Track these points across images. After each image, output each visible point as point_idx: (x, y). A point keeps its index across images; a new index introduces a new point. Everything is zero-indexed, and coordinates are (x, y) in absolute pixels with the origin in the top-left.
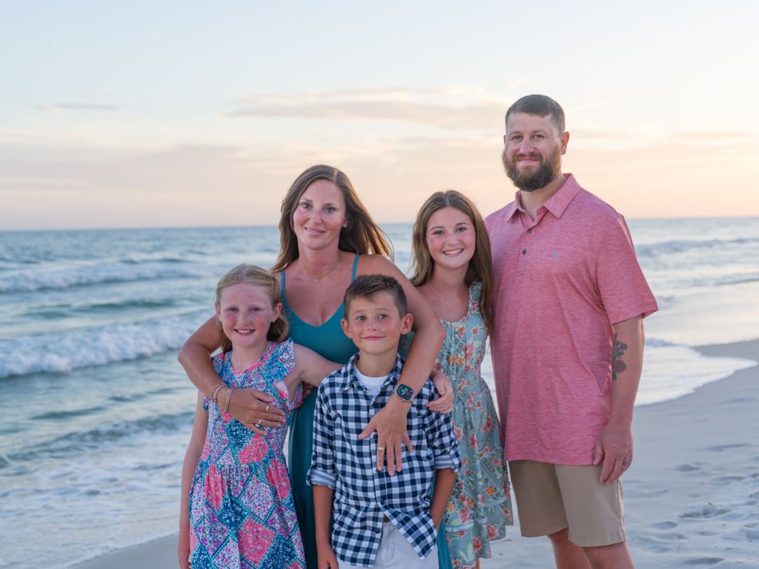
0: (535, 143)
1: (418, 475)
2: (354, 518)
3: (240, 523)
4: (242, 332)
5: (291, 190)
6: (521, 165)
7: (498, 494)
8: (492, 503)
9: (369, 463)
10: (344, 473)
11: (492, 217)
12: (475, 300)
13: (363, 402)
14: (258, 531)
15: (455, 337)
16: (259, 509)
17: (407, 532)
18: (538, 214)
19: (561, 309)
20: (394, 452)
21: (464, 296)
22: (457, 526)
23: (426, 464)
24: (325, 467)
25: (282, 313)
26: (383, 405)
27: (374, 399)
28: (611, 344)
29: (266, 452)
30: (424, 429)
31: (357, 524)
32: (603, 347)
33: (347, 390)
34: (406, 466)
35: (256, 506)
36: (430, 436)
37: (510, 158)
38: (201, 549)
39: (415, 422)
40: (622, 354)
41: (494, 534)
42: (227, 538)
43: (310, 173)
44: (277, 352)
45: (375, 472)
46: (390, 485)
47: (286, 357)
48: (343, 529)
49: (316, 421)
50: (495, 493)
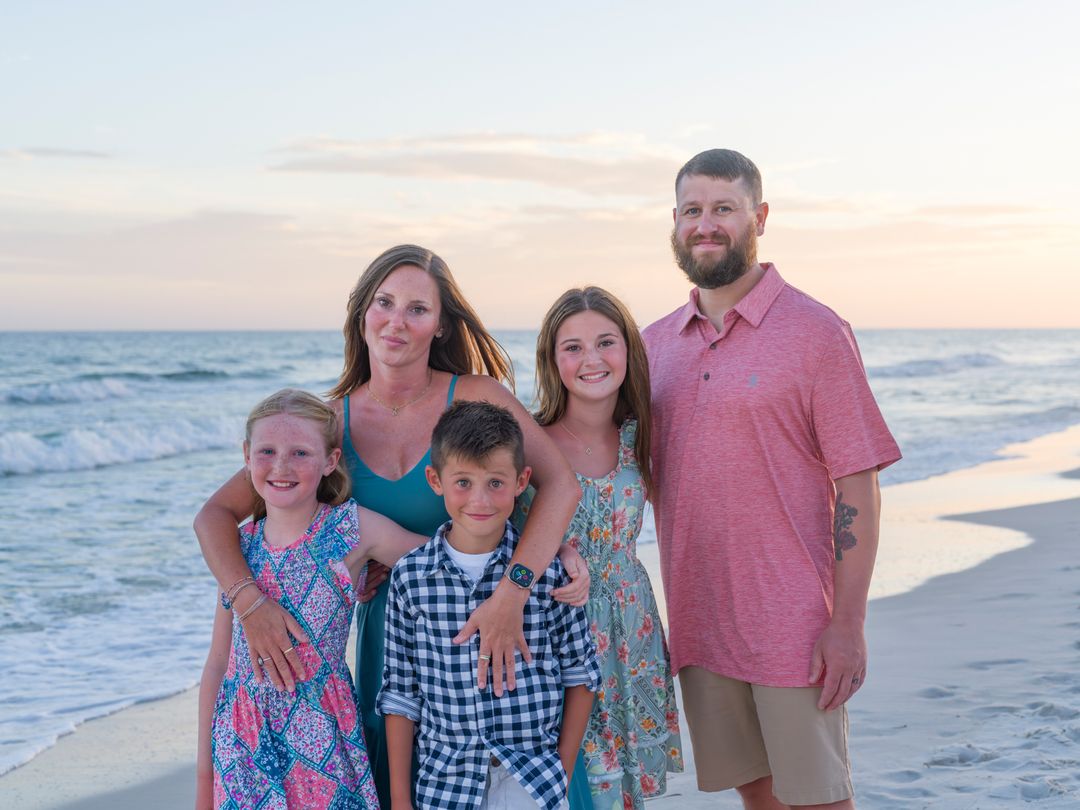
0: (719, 218)
1: (539, 697)
2: (448, 761)
3: (285, 769)
4: (279, 484)
5: (363, 278)
6: (698, 251)
7: (659, 729)
8: (649, 742)
9: (469, 679)
10: (432, 697)
11: (654, 329)
12: (628, 446)
13: (459, 591)
14: (311, 782)
15: (599, 501)
16: (312, 749)
17: (525, 778)
18: (726, 322)
19: (765, 459)
20: (504, 663)
21: (613, 440)
22: (598, 776)
23: (551, 680)
24: (401, 688)
25: (340, 463)
26: (488, 594)
27: (475, 586)
28: (833, 509)
29: (319, 665)
30: (547, 628)
31: (451, 769)
32: (822, 514)
33: (434, 575)
34: (522, 683)
35: (307, 745)
36: (556, 639)
37: (683, 242)
38: (231, 806)
39: (535, 619)
40: (850, 523)
41: (652, 788)
42: (269, 791)
43: (392, 255)
44: (333, 518)
45: (477, 693)
46: (499, 712)
47: (346, 525)
48: (431, 777)
49: (389, 621)
50: (655, 728)
